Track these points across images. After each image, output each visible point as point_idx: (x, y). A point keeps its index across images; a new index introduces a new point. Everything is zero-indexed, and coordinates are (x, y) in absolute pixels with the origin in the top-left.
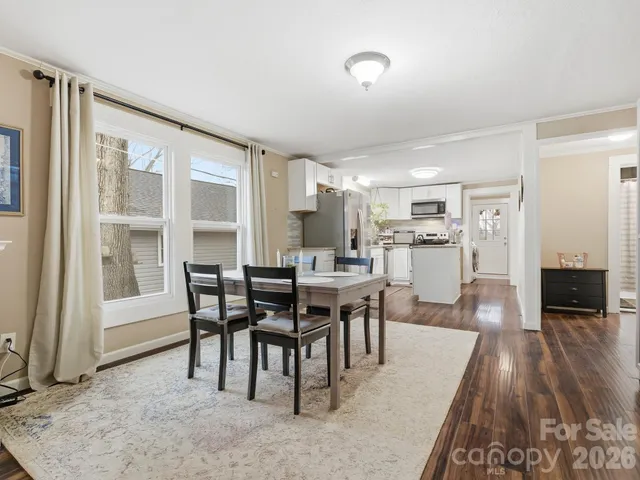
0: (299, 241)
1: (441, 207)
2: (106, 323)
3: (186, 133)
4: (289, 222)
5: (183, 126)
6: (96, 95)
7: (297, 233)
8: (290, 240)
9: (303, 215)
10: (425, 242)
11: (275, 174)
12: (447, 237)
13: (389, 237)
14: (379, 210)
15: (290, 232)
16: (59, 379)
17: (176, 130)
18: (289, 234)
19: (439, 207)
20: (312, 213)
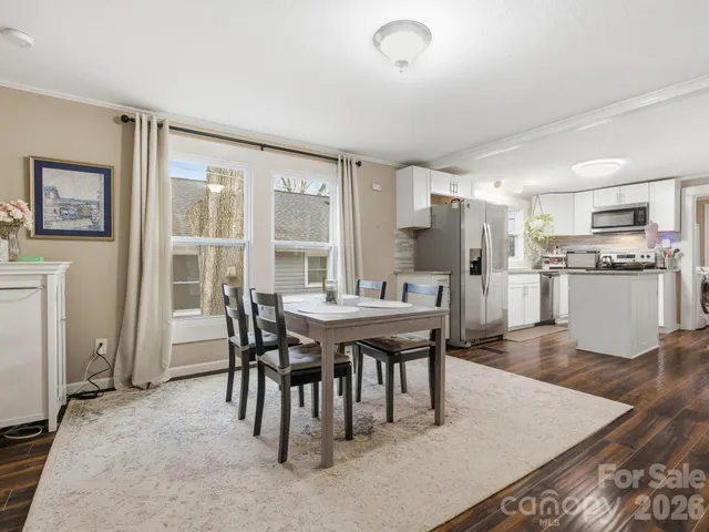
0: (410, 264)
1: (639, 217)
2: (173, 339)
3: (267, 153)
4: (397, 241)
5: (263, 146)
6: (171, 127)
7: (409, 254)
8: (396, 262)
9: (416, 233)
10: (614, 266)
11: (377, 187)
12: (652, 260)
13: (560, 260)
14: (540, 223)
15: (397, 253)
16: (134, 384)
17: (256, 151)
18: (397, 255)
19: (635, 217)
20: (426, 229)
